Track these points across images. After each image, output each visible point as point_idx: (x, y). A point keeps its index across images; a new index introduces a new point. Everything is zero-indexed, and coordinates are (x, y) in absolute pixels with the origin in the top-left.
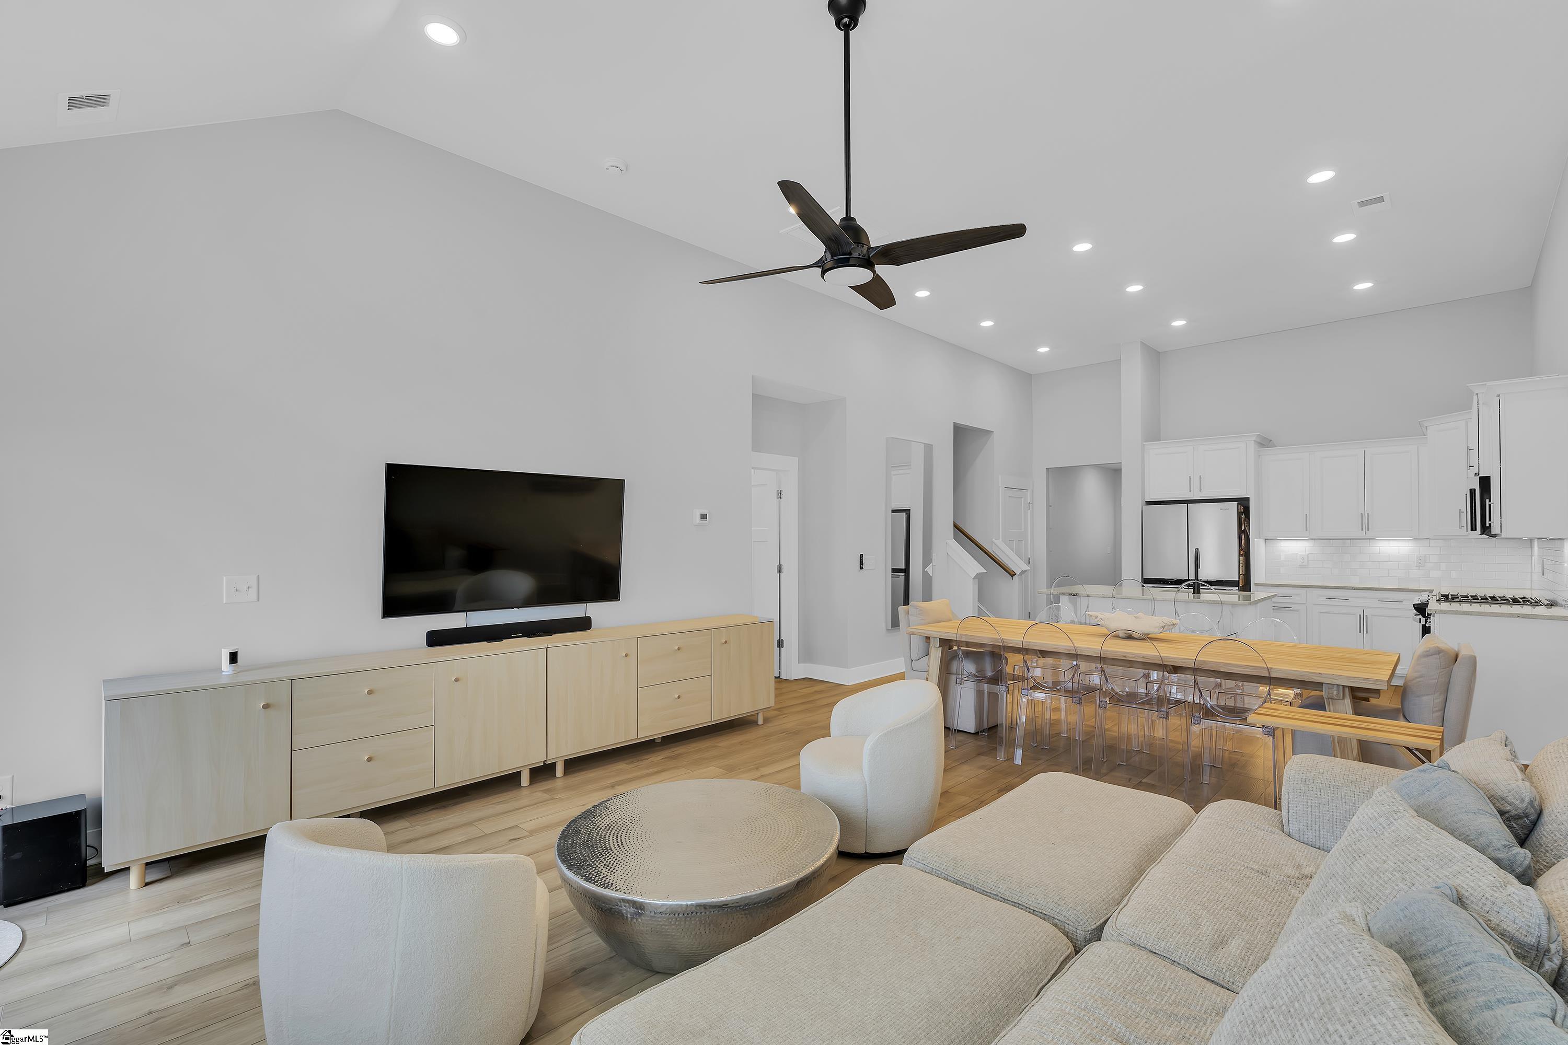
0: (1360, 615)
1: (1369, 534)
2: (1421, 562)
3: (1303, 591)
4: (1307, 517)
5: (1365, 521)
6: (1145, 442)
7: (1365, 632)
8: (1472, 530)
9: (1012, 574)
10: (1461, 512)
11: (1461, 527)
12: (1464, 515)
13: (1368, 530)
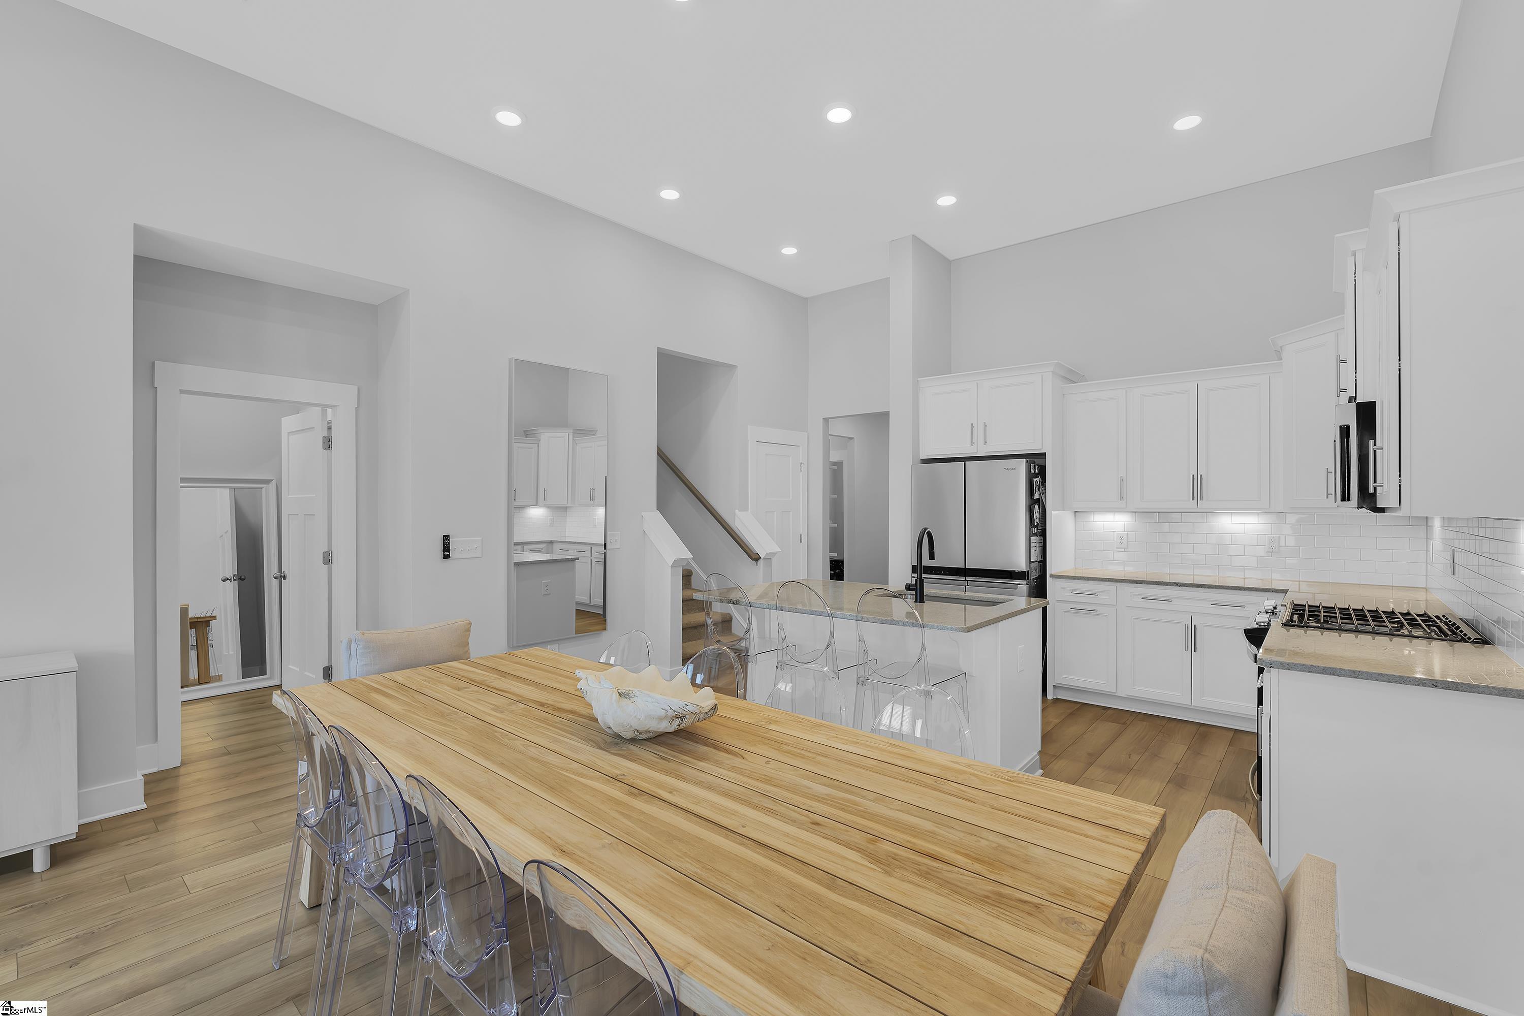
0: (1187, 625)
1: (1204, 505)
2: (1274, 548)
3: (1112, 587)
4: (1122, 480)
5: (1198, 488)
6: (919, 378)
7: (1193, 651)
8: (1343, 499)
9: (756, 558)
10: (1328, 472)
11: (1328, 495)
12: (1332, 476)
13: (1202, 499)
